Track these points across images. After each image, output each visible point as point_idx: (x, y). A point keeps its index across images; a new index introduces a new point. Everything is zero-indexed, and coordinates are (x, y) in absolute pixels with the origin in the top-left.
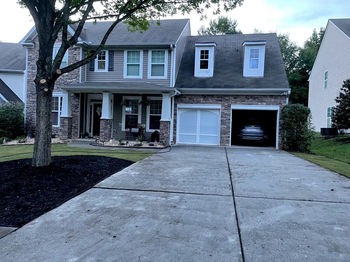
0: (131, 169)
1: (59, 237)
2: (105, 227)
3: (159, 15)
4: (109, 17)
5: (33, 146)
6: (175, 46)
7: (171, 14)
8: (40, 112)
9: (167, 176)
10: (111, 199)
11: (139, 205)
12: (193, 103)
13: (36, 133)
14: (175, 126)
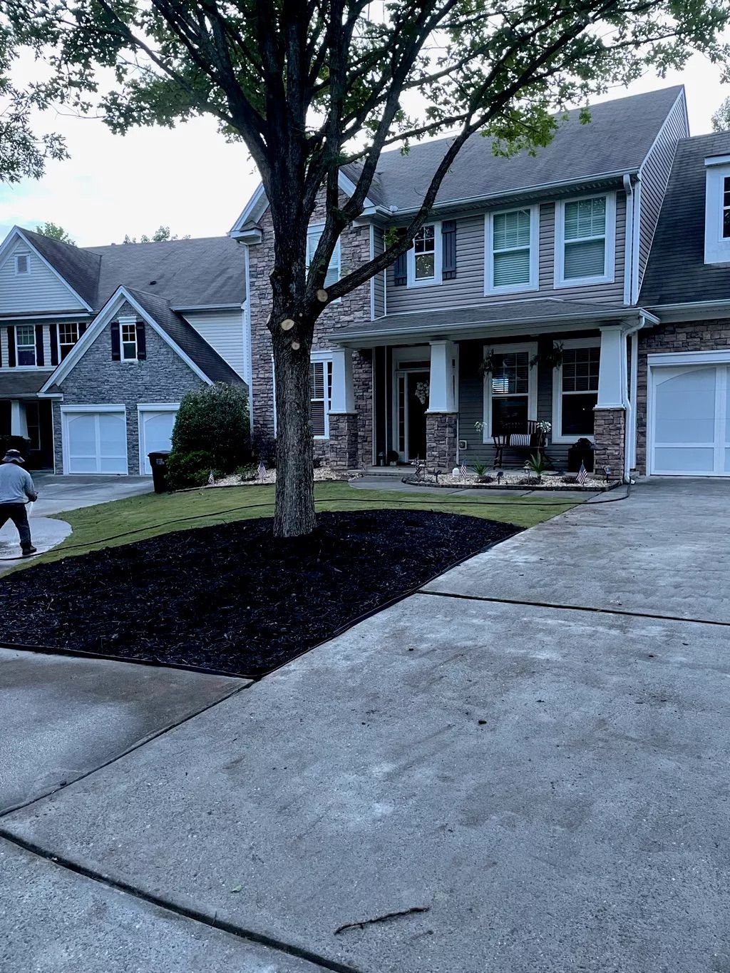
0: (514, 548)
1: (345, 709)
2: (455, 695)
3: (585, 92)
4: (443, 126)
5: (273, 489)
6: (639, 176)
7: (623, 82)
8: (284, 403)
9: (624, 569)
10: (465, 624)
11: (543, 646)
12: (702, 348)
13: (280, 456)
14: (641, 424)
